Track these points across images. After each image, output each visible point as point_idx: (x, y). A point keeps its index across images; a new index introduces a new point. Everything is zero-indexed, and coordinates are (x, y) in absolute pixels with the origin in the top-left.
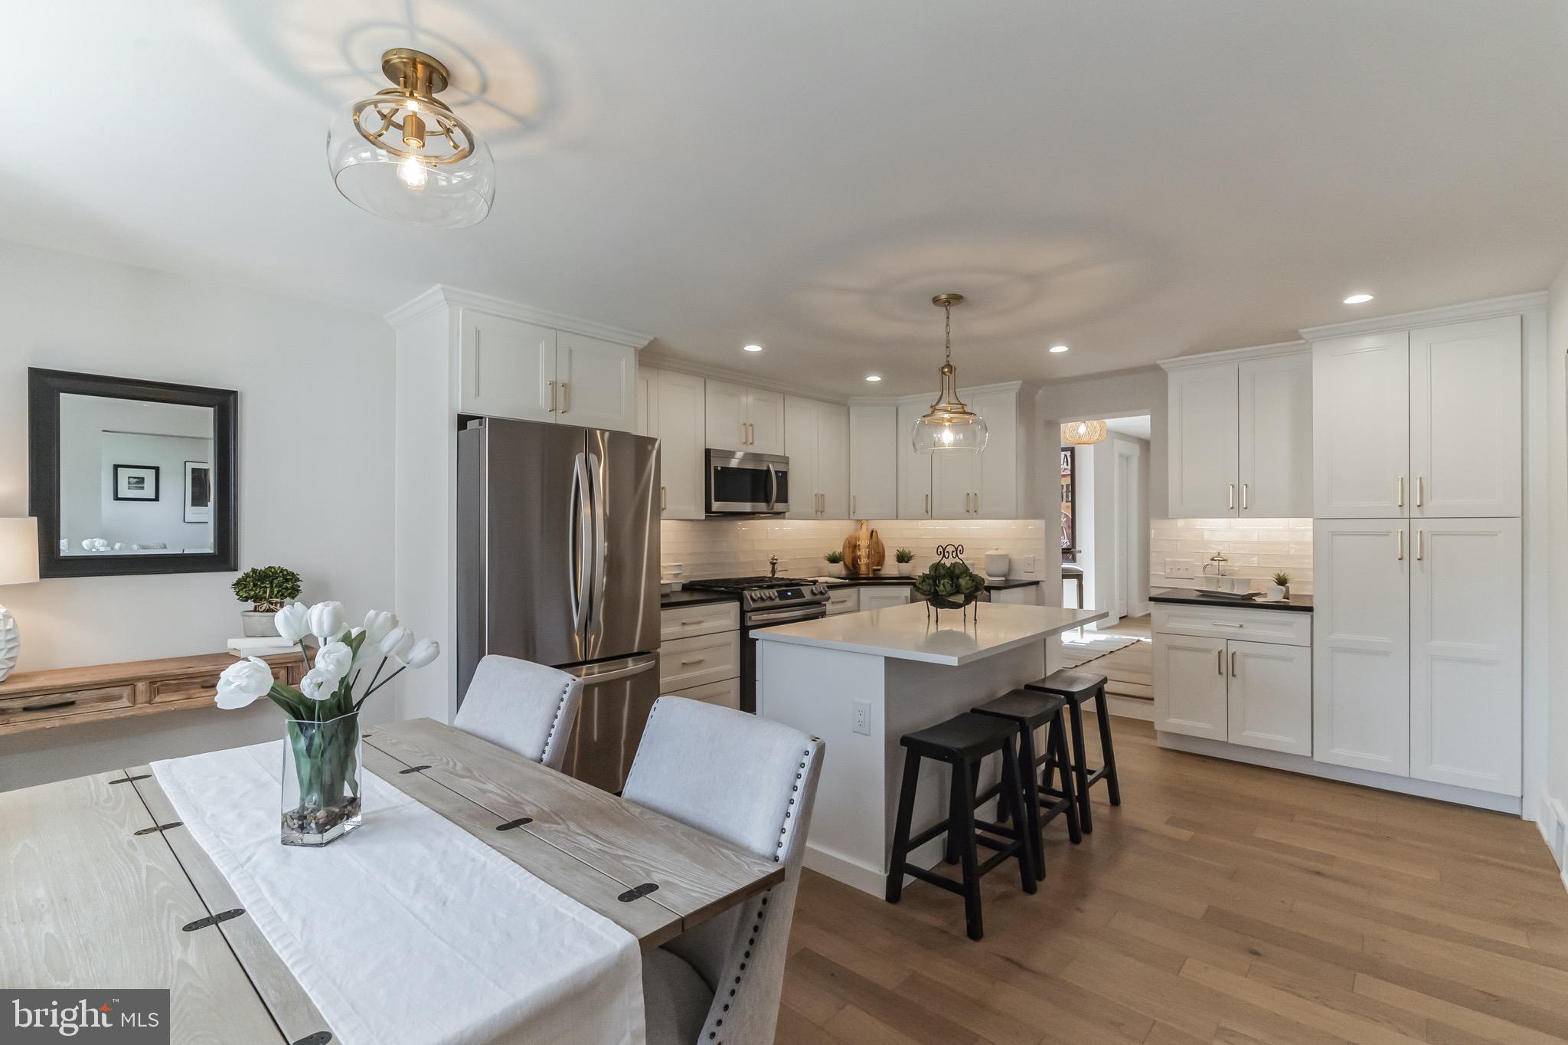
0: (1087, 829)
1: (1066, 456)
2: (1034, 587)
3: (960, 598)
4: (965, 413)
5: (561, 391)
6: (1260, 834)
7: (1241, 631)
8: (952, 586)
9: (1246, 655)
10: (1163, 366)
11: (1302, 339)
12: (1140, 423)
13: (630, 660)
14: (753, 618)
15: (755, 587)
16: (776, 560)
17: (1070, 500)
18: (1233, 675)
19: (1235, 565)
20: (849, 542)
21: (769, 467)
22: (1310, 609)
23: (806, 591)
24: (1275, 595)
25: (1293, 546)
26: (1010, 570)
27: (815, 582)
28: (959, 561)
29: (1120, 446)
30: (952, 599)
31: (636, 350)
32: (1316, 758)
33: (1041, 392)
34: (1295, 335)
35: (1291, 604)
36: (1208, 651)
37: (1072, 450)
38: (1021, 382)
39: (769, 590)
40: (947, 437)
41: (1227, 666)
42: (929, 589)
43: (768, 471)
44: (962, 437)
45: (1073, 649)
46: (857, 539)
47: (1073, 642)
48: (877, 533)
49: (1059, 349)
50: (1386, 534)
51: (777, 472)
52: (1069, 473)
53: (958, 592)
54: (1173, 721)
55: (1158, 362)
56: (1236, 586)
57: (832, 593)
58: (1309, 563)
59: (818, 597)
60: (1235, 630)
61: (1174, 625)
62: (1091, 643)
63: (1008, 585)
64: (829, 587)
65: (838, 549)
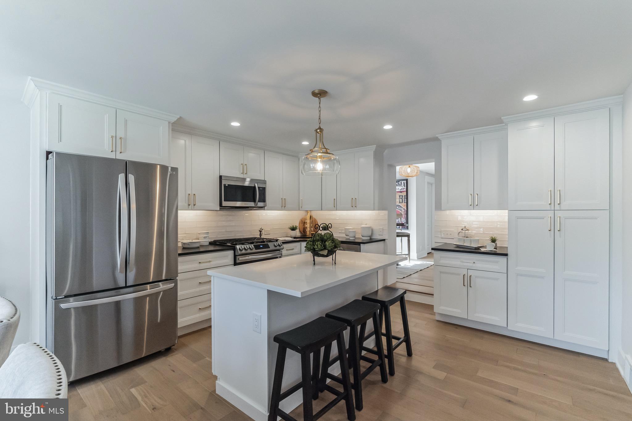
0: (392, 373)
1: (404, 182)
2: (383, 242)
3: (325, 252)
4: (327, 153)
5: (119, 141)
6: (480, 374)
7: (474, 265)
8: (321, 246)
9: (476, 277)
10: (439, 138)
11: (503, 123)
12: (429, 166)
13: (160, 283)
14: (240, 259)
15: (247, 243)
16: (262, 229)
17: (406, 202)
18: (470, 287)
19: (472, 232)
20: (302, 221)
21: (255, 185)
22: (506, 255)
23: (271, 245)
24: (490, 247)
25: (499, 223)
26: (372, 234)
27: (277, 240)
28: (330, 232)
29: (428, 179)
30: (321, 253)
31: (169, 123)
32: (509, 328)
33: (386, 151)
34: (499, 121)
35: (497, 252)
36: (459, 274)
37: (407, 180)
38: (375, 146)
39: (249, 245)
40: (319, 166)
41: (467, 282)
42: (310, 247)
43: (255, 187)
44: (328, 167)
45: (405, 268)
46: (306, 219)
47: (405, 265)
48: (312, 216)
49: (388, 127)
50: (542, 218)
51: (259, 188)
52: (406, 190)
53: (325, 248)
54: (442, 308)
55: (437, 136)
56: (472, 243)
57: (285, 246)
58: (506, 232)
59: (278, 248)
60: (471, 265)
61: (443, 262)
62: (413, 266)
63: (371, 241)
64: (283, 243)
65: (297, 224)
